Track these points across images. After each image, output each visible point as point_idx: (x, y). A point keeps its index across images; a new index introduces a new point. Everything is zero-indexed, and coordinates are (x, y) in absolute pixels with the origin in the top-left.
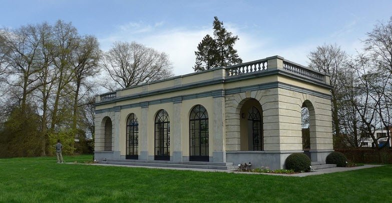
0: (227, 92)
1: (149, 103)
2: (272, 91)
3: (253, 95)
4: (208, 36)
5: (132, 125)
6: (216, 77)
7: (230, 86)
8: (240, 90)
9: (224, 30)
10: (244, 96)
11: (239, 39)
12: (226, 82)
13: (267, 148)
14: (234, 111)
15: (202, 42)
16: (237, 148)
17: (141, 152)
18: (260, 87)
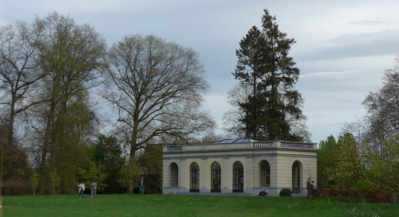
0: (253, 156)
1: (207, 157)
2: (274, 158)
3: (266, 158)
4: (254, 28)
5: (194, 169)
6: (248, 147)
7: (255, 153)
8: (260, 155)
9: (276, 27)
10: (262, 158)
11: (295, 42)
12: (253, 150)
13: (272, 186)
14: (257, 166)
15: (245, 37)
16: (258, 186)
17: (202, 188)
18: (269, 155)
